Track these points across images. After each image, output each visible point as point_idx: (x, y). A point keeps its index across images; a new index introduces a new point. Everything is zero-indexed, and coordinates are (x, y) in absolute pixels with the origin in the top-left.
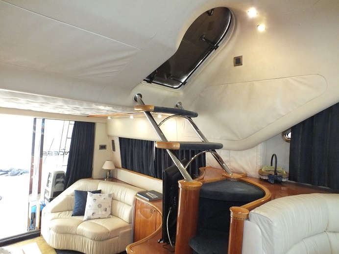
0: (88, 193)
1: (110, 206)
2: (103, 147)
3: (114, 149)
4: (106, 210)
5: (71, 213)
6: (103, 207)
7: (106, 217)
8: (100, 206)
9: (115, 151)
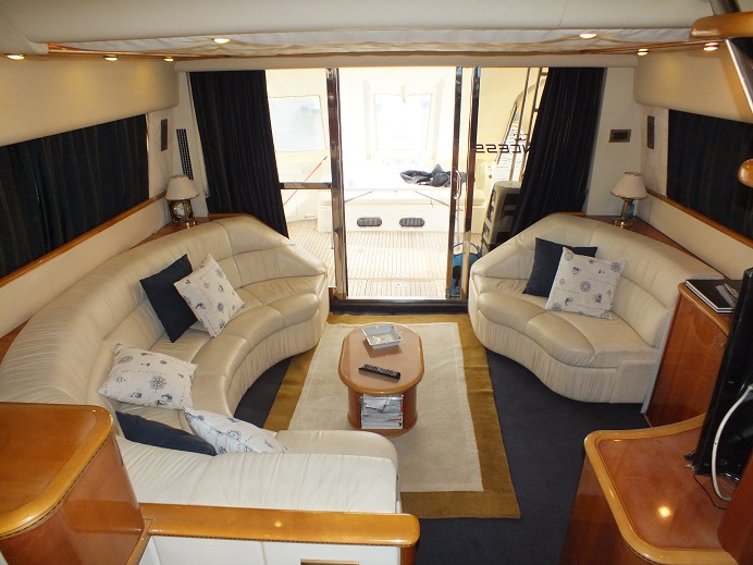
0: (565, 250)
1: (612, 291)
2: (620, 136)
3: (651, 143)
4: (599, 299)
5: (524, 286)
6: (594, 291)
7: (599, 314)
8: (585, 287)
9: (652, 148)
